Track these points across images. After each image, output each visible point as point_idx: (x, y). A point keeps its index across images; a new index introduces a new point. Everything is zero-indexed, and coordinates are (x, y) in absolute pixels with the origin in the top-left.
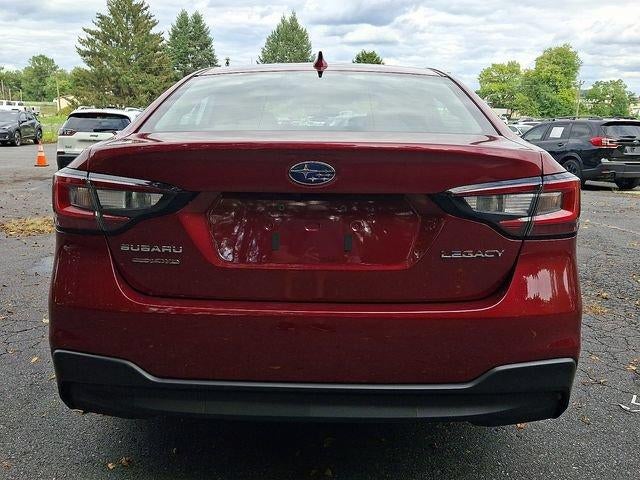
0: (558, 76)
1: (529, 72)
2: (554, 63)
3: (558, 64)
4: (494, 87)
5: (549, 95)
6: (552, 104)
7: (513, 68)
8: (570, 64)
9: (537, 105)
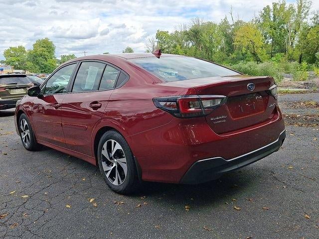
0: (46, 53)
1: (30, 51)
2: (42, 47)
3: (44, 47)
4: (13, 59)
5: (43, 62)
6: (46, 66)
7: (21, 49)
8: (50, 47)
9: (38, 67)
